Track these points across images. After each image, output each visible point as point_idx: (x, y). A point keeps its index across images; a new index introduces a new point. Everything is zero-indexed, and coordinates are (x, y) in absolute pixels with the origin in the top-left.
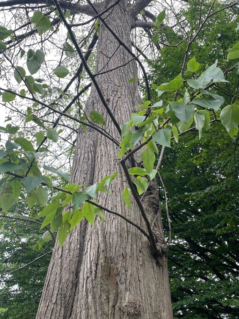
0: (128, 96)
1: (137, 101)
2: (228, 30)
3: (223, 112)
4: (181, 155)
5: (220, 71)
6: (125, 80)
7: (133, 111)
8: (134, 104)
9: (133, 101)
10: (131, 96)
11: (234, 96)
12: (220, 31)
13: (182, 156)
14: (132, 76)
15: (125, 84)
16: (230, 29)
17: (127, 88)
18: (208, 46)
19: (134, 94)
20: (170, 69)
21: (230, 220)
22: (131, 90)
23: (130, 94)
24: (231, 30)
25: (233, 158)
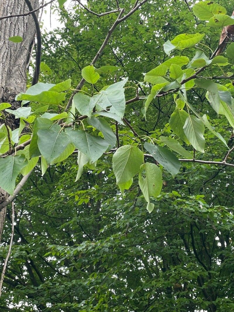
0: (4, 60)
1: (17, 73)
2: (179, 20)
3: (118, 152)
4: (66, 177)
5: (123, 100)
6: (8, 32)
7: (3, 87)
8: (11, 77)
9: (10, 71)
10: (8, 62)
11: (138, 136)
12: (168, 18)
13: (67, 180)
14: (23, 28)
15: (4, 38)
16: (182, 20)
17: (7, 46)
18: (147, 32)
19: (16, 59)
20: (85, 42)
21: (103, 296)
22: (12, 51)
23: (9, 57)
24: (182, 22)
25: (133, 206)
